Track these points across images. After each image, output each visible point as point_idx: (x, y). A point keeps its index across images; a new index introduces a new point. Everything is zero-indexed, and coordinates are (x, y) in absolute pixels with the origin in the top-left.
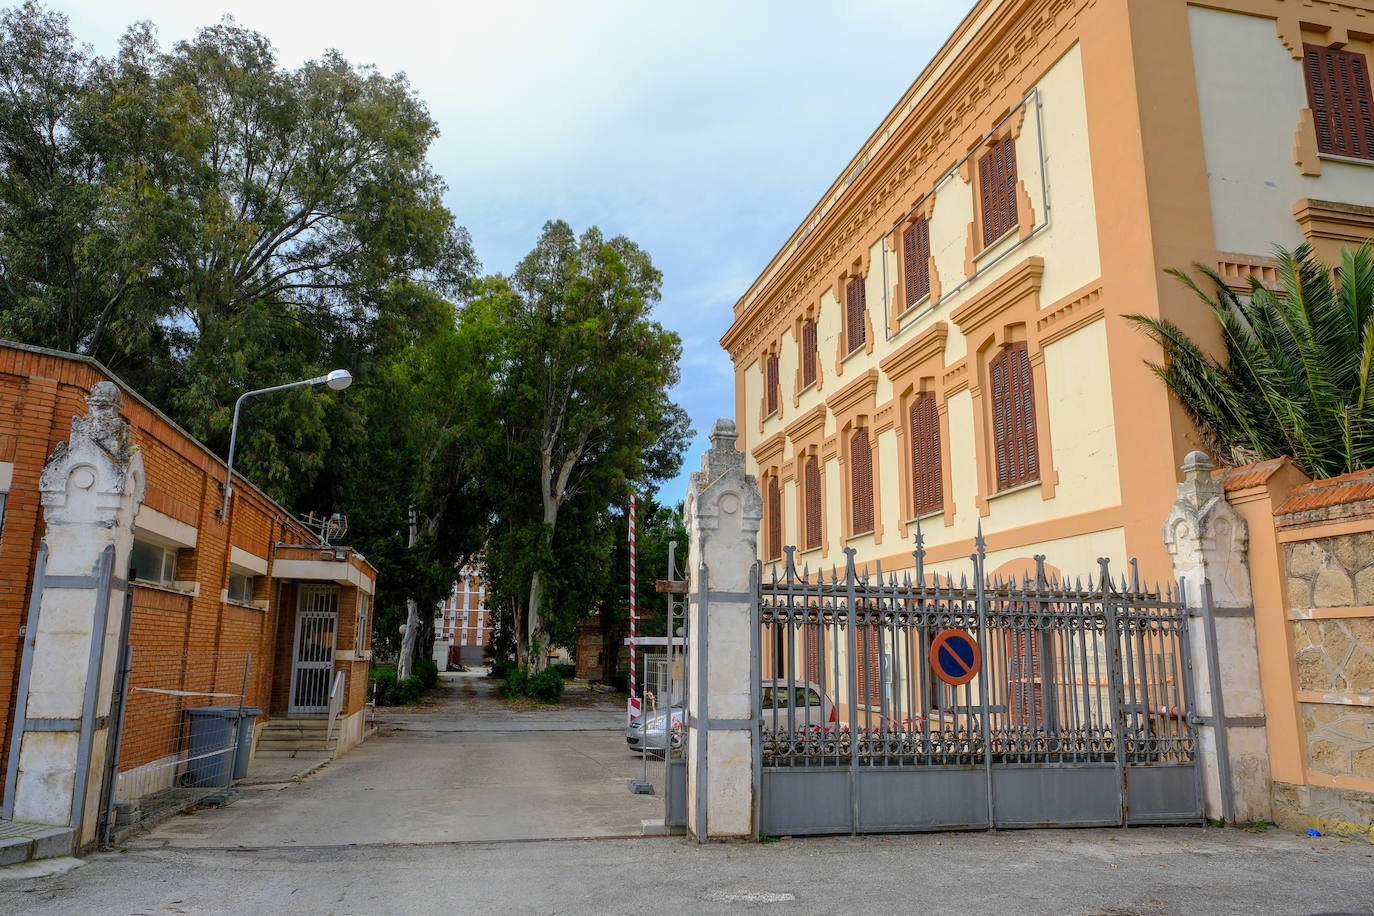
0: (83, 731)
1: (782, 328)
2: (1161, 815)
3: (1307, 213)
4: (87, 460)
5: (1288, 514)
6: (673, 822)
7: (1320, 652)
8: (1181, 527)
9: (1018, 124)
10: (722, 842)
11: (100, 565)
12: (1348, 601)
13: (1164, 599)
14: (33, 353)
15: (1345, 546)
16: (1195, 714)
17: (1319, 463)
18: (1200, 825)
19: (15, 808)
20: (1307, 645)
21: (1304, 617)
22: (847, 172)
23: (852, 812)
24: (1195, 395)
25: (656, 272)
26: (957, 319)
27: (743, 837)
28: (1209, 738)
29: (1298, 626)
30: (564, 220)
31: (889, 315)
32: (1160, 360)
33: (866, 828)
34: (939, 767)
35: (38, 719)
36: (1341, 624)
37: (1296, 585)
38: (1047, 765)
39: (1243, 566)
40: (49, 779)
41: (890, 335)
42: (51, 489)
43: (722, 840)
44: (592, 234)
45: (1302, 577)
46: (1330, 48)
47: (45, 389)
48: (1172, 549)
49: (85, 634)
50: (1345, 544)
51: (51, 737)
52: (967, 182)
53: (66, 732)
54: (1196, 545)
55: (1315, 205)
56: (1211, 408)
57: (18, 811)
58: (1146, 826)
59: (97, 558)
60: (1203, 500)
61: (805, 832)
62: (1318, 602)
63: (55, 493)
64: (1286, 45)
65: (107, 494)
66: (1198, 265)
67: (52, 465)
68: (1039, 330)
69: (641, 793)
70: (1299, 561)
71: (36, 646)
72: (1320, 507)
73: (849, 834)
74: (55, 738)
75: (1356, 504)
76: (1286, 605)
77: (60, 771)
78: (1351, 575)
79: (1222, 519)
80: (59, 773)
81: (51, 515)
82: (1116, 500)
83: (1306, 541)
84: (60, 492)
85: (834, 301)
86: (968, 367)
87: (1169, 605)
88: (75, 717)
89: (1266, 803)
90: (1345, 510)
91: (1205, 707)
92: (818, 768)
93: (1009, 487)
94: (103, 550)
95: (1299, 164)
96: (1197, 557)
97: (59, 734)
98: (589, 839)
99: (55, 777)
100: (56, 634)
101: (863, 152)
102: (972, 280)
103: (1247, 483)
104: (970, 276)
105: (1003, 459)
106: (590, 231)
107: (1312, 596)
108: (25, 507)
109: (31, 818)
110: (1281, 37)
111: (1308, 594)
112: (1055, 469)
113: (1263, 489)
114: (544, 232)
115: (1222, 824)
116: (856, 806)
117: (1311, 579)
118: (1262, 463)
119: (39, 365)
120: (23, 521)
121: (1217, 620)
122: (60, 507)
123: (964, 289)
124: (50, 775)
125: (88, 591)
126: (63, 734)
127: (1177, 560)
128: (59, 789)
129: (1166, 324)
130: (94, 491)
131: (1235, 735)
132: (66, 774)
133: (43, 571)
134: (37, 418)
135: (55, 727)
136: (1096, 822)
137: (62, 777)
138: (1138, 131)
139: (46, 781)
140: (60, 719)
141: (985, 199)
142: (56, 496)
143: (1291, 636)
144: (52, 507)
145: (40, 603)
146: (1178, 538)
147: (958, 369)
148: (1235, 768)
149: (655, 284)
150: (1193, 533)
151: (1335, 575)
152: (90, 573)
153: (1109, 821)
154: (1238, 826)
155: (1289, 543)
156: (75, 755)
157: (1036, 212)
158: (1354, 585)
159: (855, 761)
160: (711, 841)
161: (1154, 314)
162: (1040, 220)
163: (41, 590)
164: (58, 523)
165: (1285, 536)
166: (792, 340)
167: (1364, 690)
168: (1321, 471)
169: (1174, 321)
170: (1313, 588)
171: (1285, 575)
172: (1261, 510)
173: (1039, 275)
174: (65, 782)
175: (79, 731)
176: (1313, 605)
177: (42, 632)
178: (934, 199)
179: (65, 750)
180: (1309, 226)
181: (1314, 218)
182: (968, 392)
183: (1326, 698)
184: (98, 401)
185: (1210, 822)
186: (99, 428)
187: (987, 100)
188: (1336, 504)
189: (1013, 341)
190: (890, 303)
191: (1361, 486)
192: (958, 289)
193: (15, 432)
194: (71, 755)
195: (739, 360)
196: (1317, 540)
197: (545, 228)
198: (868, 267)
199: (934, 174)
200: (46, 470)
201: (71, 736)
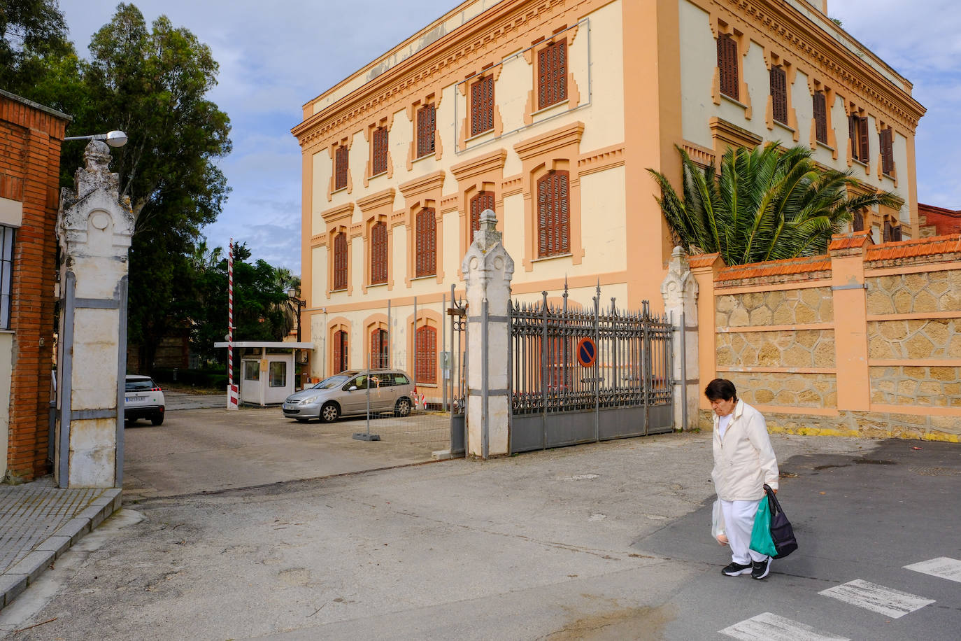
0: (119, 417)
1: (353, 129)
2: (658, 429)
3: (716, 124)
4: (104, 207)
5: (721, 282)
6: (455, 451)
7: (730, 348)
8: (672, 285)
9: (573, 37)
10: (496, 458)
11: (119, 291)
12: (746, 324)
13: (661, 322)
14: (31, 108)
15: (747, 299)
16: (673, 379)
17: (733, 257)
18: (671, 432)
19: (70, 479)
20: (723, 345)
21: (724, 331)
22: (424, 31)
23: (544, 438)
24: (674, 215)
25: (215, 63)
26: (518, 150)
27: (504, 454)
28: (678, 390)
29: (720, 335)
30: (136, 5)
31: (459, 136)
32: (659, 196)
33: (549, 445)
34: (579, 411)
35: (83, 410)
36: (742, 335)
37: (721, 316)
38: (620, 407)
39: (696, 306)
40: (95, 455)
41: (458, 150)
42: (75, 228)
43: (496, 457)
44: (163, 22)
45: (725, 312)
46: (726, 35)
47: (42, 140)
48: (665, 296)
49: (113, 344)
50: (748, 297)
51: (93, 423)
52: (530, 64)
53: (105, 418)
54: (680, 295)
55: (720, 121)
56: (682, 224)
57: (73, 481)
58: (654, 434)
59: (116, 286)
60: (683, 272)
61: (524, 449)
62: (731, 324)
63: (78, 231)
64: (712, 29)
65: (122, 235)
66: (675, 145)
67: (74, 207)
68: (579, 166)
69: (373, 440)
70: (722, 305)
71: (74, 353)
72: (738, 279)
73: (542, 449)
74: (97, 424)
75: (756, 279)
76: (715, 325)
77: (103, 448)
78: (749, 312)
79: (690, 282)
80: (102, 449)
81: (74, 249)
82: (623, 267)
83: (728, 295)
84: (83, 231)
85: (408, 120)
86: (523, 180)
87: (663, 325)
88: (112, 407)
89: (697, 419)
90: (750, 281)
91: (678, 375)
92: (530, 415)
93: (547, 255)
94: (120, 279)
95: (713, 97)
96: (681, 301)
97: (100, 421)
98: (399, 467)
99: (99, 453)
100: (89, 344)
101: (440, 21)
102: (529, 127)
103: (702, 264)
104: (527, 125)
105: (543, 239)
106: (161, 18)
107: (728, 321)
108: (35, 240)
109: (84, 485)
110: (711, 25)
111: (726, 320)
112: (582, 248)
113: (710, 268)
114: (117, 12)
115: (682, 430)
116: (546, 434)
117: (728, 313)
118: (704, 255)
119: (35, 119)
120: (35, 251)
121: (686, 332)
122: (83, 243)
123: (522, 131)
124: (96, 451)
125: (111, 310)
126: (103, 420)
127: (667, 302)
128: (104, 461)
129: (663, 176)
130: (109, 232)
131: (690, 387)
132: (108, 449)
133: (73, 295)
134: (38, 165)
135: (96, 415)
136: (636, 434)
137: (105, 452)
138: (656, 64)
139: (93, 456)
140: (100, 410)
141: (541, 76)
142: (78, 234)
143: (716, 340)
144: (76, 242)
145: (73, 320)
146: (669, 291)
147: (515, 181)
148: (688, 404)
149: (212, 72)
150: (679, 288)
151: (742, 311)
152: (112, 297)
153: (641, 433)
154: (688, 431)
155: (719, 296)
156: (114, 435)
157: (581, 95)
158: (749, 317)
159: (545, 410)
160: (491, 458)
161: (658, 170)
162: (584, 100)
163: (73, 309)
164: (81, 256)
165: (718, 292)
166: (364, 141)
167: (749, 365)
168: (733, 261)
169: (666, 175)
170: (729, 317)
171: (717, 311)
172: (707, 279)
173: (581, 133)
174: (108, 456)
175: (116, 418)
176: (728, 325)
177: (77, 343)
178: (501, 68)
179: (106, 432)
180: (715, 132)
181: (718, 128)
182: (521, 195)
183: (731, 369)
184: (96, 157)
185: (675, 430)
186: (102, 180)
187: (550, 15)
188: (747, 278)
189: (557, 169)
190: (459, 129)
191: (757, 270)
192: (518, 131)
193: (21, 176)
194: (111, 435)
195: (307, 146)
196: (734, 295)
197: (119, 7)
198: (440, 102)
199: (502, 52)
200: (69, 212)
201: (109, 421)
